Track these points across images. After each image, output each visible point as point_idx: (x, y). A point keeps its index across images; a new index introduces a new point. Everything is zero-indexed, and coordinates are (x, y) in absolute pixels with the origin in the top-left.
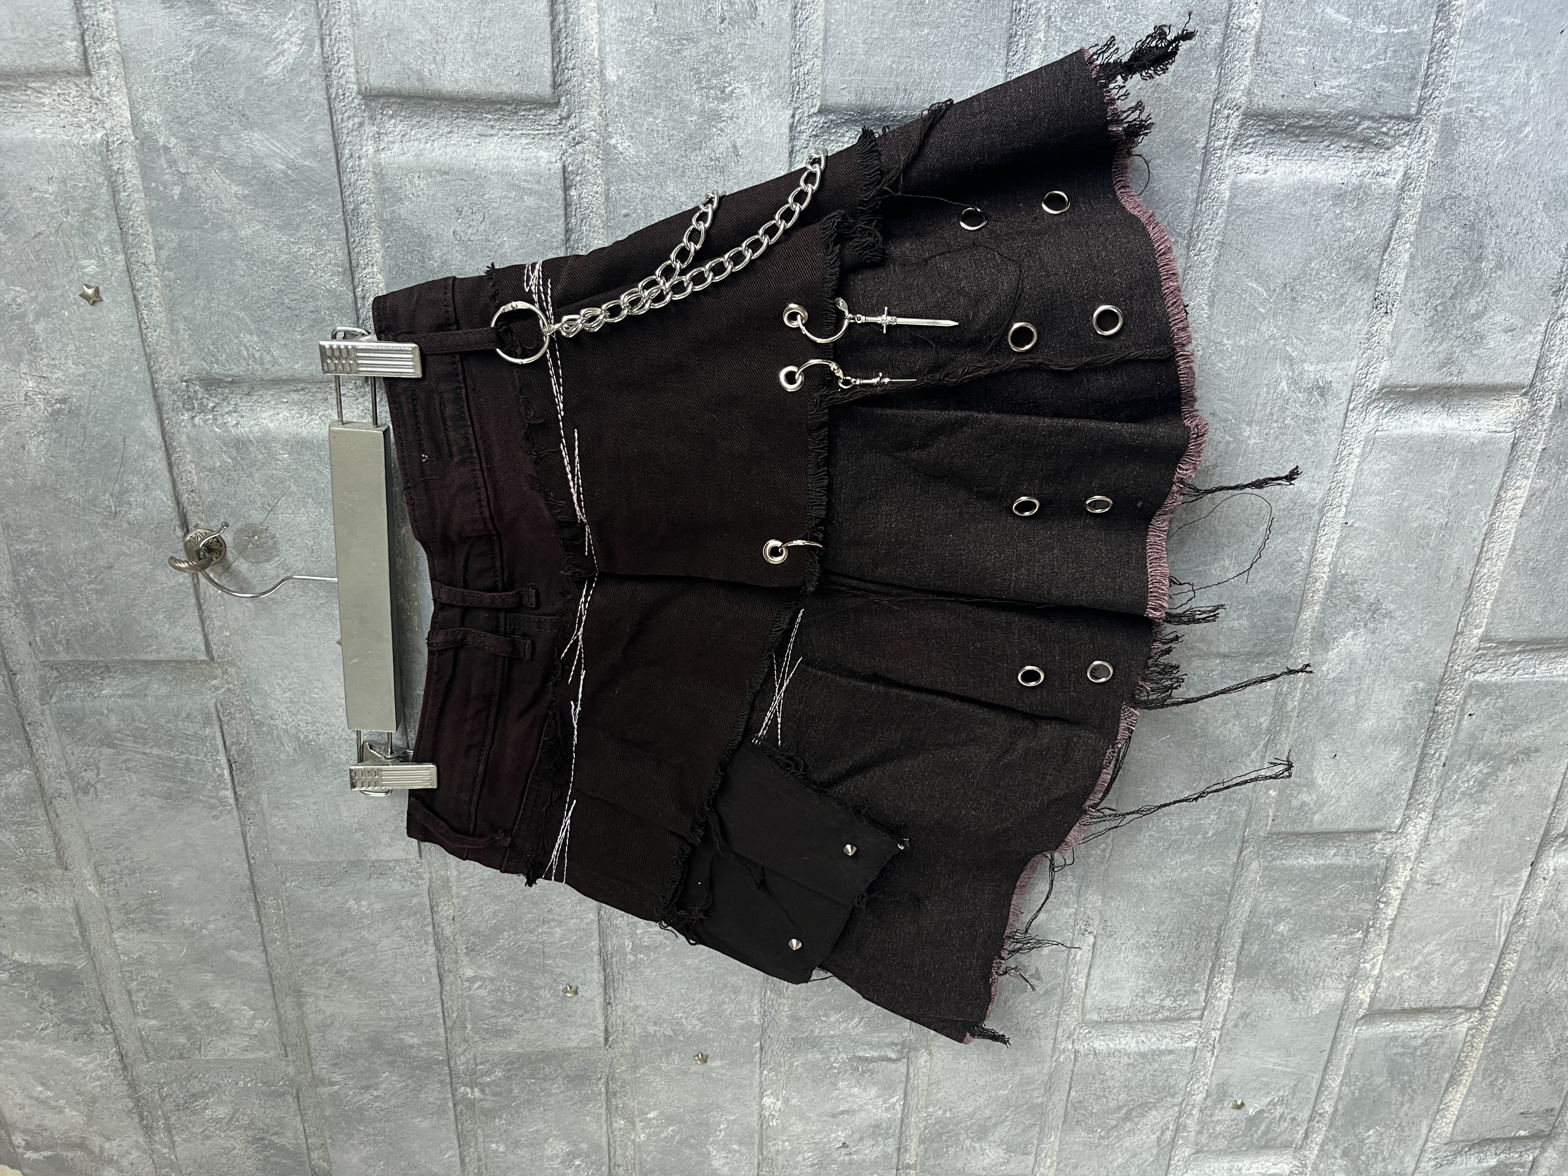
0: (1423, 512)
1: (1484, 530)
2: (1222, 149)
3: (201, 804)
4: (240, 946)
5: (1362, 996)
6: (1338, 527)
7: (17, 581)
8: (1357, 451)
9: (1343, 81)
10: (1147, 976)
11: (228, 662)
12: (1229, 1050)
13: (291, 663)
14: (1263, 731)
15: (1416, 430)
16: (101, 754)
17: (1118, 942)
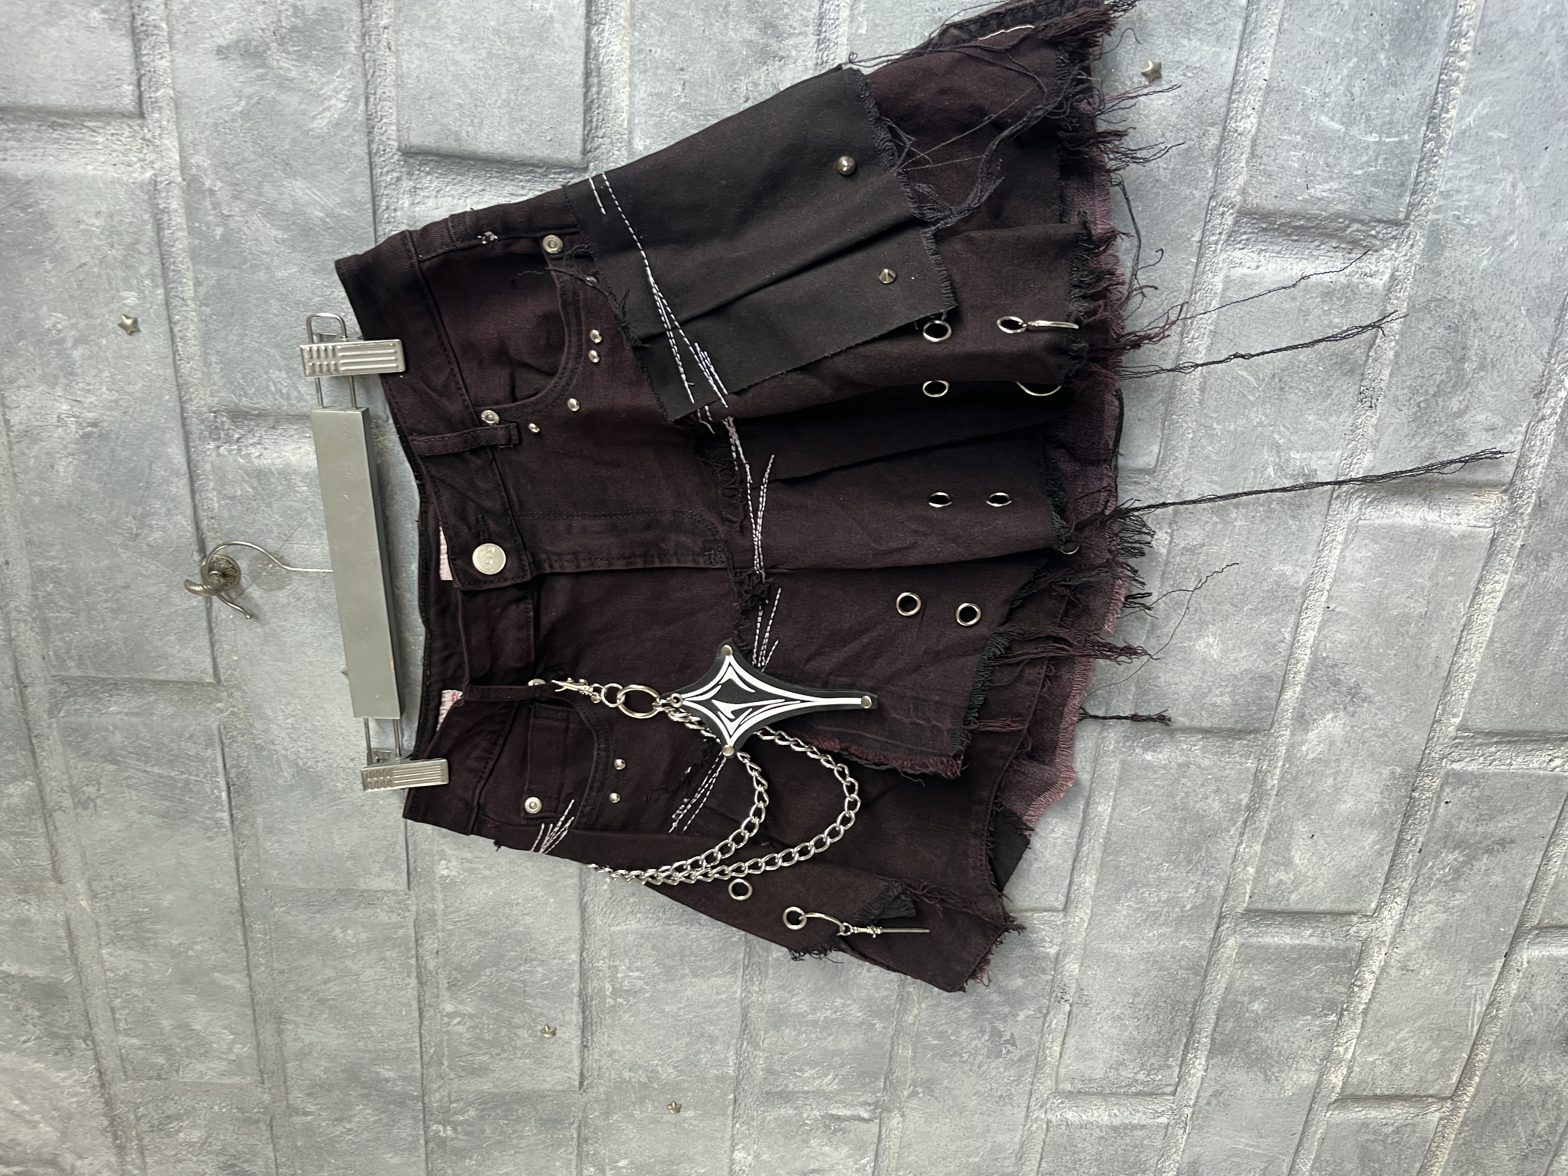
0: (1403, 601)
1: (1462, 621)
2: (1216, 243)
3: (197, 825)
4: (225, 969)
5: (1334, 1080)
6: (1320, 610)
7: (35, 596)
8: (1340, 538)
9: (1334, 185)
10: (1122, 1047)
11: (234, 686)
12: (1201, 1128)
13: (296, 690)
14: (1243, 808)
15: (1398, 520)
16: (103, 770)
17: (1094, 1011)
